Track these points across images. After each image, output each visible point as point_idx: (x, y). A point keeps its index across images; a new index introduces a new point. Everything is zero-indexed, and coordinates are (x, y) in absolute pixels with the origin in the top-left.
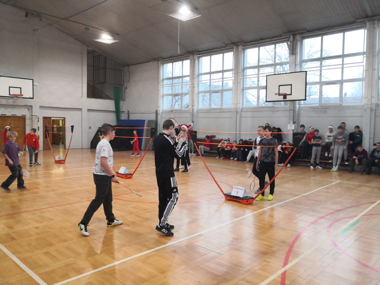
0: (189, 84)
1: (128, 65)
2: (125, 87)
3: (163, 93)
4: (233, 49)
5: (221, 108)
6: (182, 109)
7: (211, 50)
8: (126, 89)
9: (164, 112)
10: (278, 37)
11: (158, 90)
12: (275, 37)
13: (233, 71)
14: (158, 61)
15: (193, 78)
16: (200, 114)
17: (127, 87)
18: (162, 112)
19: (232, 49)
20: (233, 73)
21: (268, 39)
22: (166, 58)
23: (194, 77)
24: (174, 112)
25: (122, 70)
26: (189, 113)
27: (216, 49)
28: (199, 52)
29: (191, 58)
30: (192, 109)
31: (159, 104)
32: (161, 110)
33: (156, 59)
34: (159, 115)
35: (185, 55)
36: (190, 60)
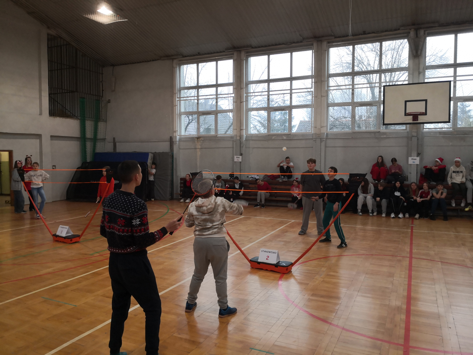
0: (233, 97)
1: (113, 65)
2: (107, 100)
3: (180, 110)
4: (312, 47)
5: (290, 134)
6: (217, 136)
7: (273, 45)
8: (109, 102)
9: (182, 140)
10: (391, 30)
11: (173, 106)
12: (386, 31)
13: (313, 79)
14: (173, 59)
15: (241, 87)
16: (251, 142)
17: (110, 100)
18: (180, 140)
19: (310, 47)
20: (312, 82)
21: (374, 33)
22: (188, 56)
24: (203, 139)
25: (101, 72)
26: (233, 141)
27: (282, 44)
28: (253, 48)
29: (235, 58)
30: (238, 135)
31: (174, 128)
32: (178, 137)
33: (169, 56)
34: (176, 144)
35: (224, 52)
36: (233, 61)
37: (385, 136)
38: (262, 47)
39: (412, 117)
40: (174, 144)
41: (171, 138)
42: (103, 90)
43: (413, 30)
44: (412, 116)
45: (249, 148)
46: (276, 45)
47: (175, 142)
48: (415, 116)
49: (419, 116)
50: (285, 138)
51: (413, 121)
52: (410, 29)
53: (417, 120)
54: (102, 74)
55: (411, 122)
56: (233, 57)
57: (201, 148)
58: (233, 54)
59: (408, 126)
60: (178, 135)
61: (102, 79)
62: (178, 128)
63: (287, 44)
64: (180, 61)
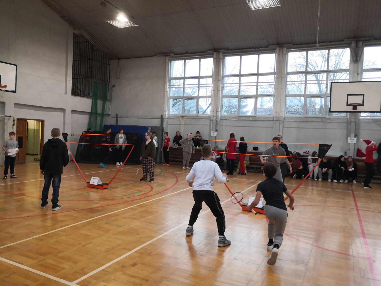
0: (212, 86)
1: (119, 59)
2: (113, 85)
3: (169, 95)
4: (275, 51)
5: (255, 116)
6: (197, 115)
7: (245, 49)
8: (114, 87)
9: (170, 118)
10: (337, 41)
11: (164, 91)
12: (333, 42)
13: (275, 76)
14: (166, 56)
16: (224, 121)
17: (115, 85)
20: (274, 78)
21: (324, 42)
22: (178, 54)
23: (219, 79)
24: (186, 118)
25: (109, 64)
26: (210, 120)
27: (252, 48)
28: (229, 50)
29: (215, 57)
30: (215, 115)
31: (165, 109)
32: (167, 115)
33: (164, 54)
34: (165, 121)
35: (207, 52)
36: (214, 59)
37: (330, 121)
38: (237, 49)
40: (164, 121)
41: (162, 116)
42: (110, 77)
43: (354, 41)
44: (352, 107)
45: (223, 126)
46: (247, 48)
47: (164, 119)
48: (355, 107)
49: (358, 107)
50: (251, 119)
51: (353, 110)
52: (352, 41)
53: (357, 110)
54: (110, 65)
55: (352, 110)
56: (213, 56)
57: (185, 125)
58: (213, 54)
59: (348, 113)
60: (167, 114)
61: (110, 69)
62: (167, 109)
63: (257, 48)
64: (171, 57)
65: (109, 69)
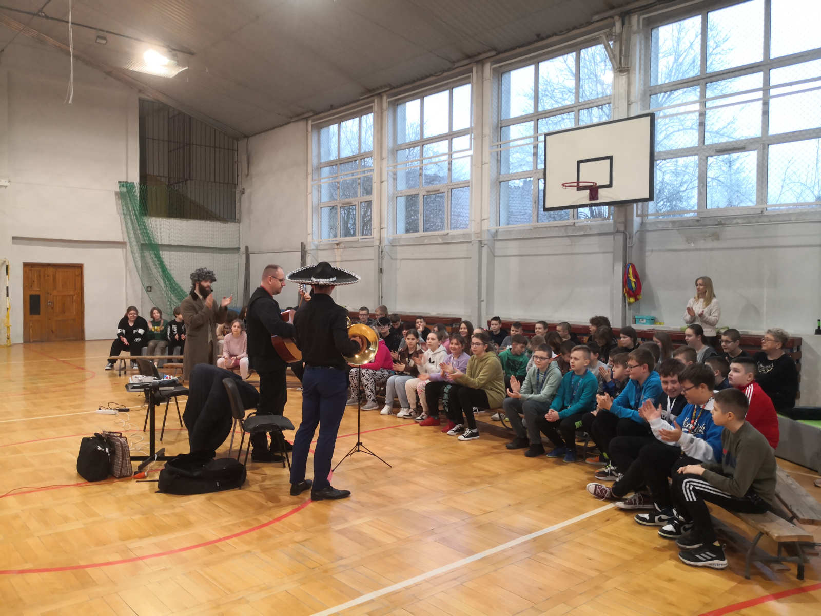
1: (247, 136)
2: (241, 190)
4: (471, 74)
5: (447, 234)
6: (358, 240)
8: (243, 193)
10: (581, 26)
11: (306, 193)
12: (575, 28)
13: (473, 134)
14: (306, 119)
15: (381, 157)
16: (399, 249)
17: (244, 189)
18: (318, 248)
19: (468, 75)
20: (471, 139)
22: (322, 112)
23: (383, 155)
24: (343, 246)
25: (236, 149)
27: (430, 76)
28: (393, 87)
29: (376, 109)
30: (378, 237)
31: (308, 229)
32: (311, 244)
33: (300, 115)
34: (310, 254)
35: (361, 99)
36: (374, 115)
39: (588, 192)
40: (307, 255)
41: (303, 246)
42: (238, 175)
45: (396, 259)
46: (423, 78)
47: (309, 252)
48: (594, 190)
49: (600, 191)
50: (440, 241)
51: (590, 200)
52: (612, 18)
54: (237, 151)
55: (588, 202)
56: (373, 106)
57: (341, 261)
58: (373, 103)
60: (315, 241)
61: (237, 158)
62: (312, 229)
63: (436, 75)
65: (236, 160)
